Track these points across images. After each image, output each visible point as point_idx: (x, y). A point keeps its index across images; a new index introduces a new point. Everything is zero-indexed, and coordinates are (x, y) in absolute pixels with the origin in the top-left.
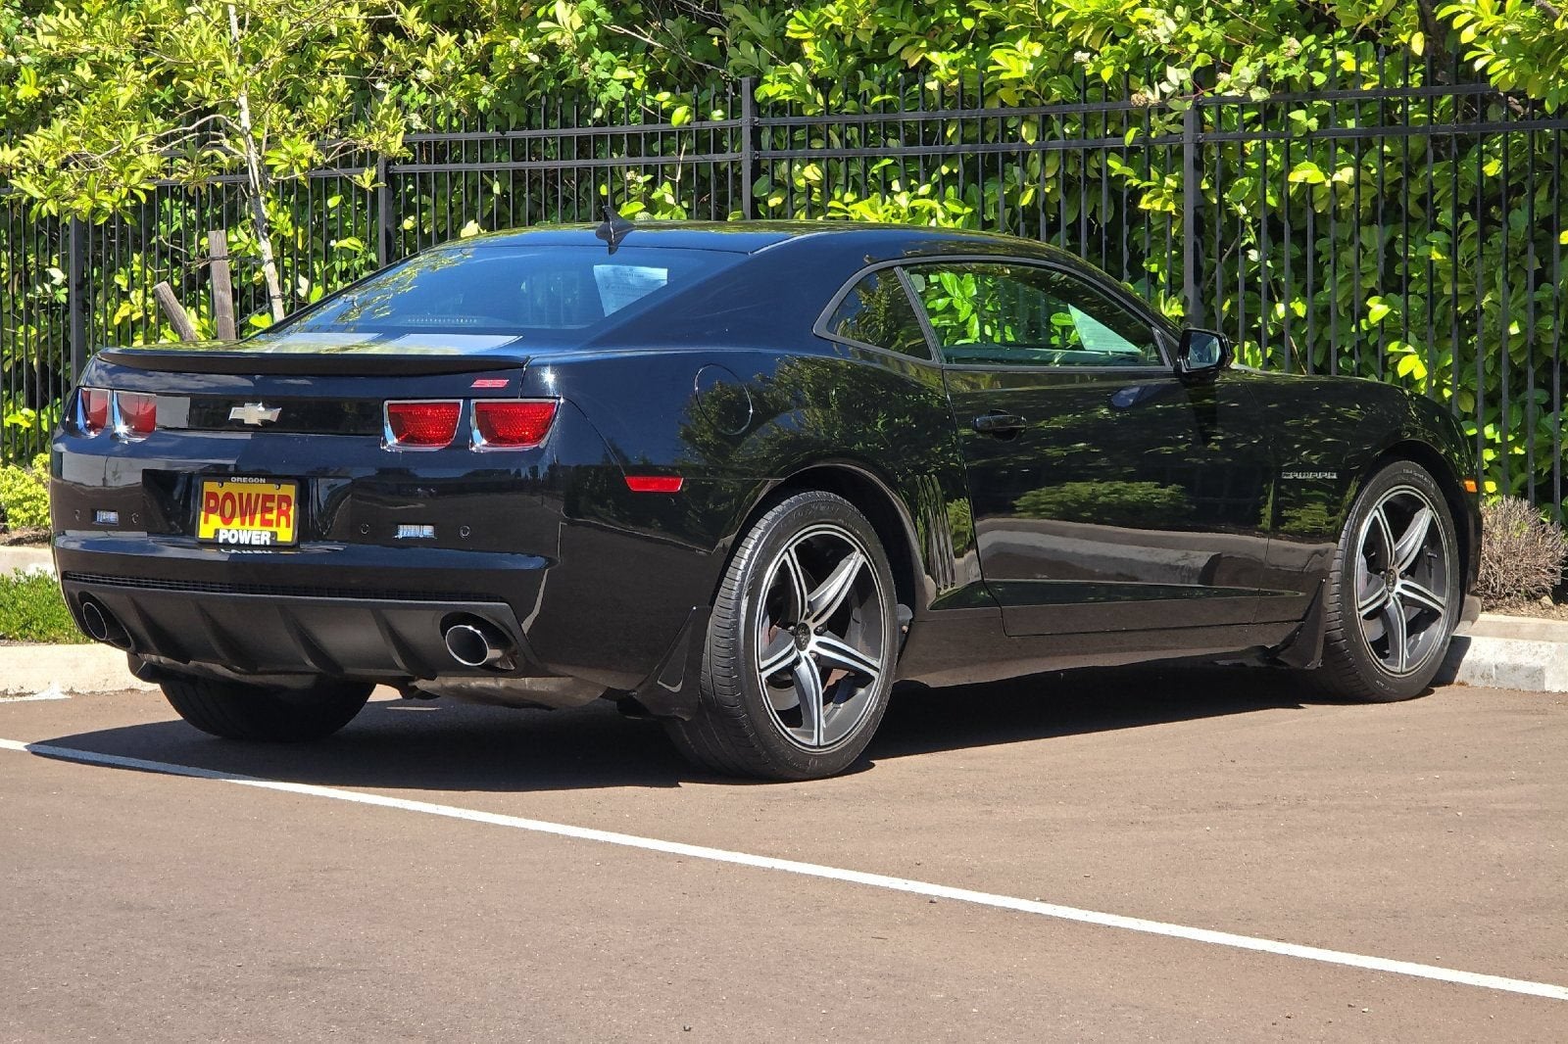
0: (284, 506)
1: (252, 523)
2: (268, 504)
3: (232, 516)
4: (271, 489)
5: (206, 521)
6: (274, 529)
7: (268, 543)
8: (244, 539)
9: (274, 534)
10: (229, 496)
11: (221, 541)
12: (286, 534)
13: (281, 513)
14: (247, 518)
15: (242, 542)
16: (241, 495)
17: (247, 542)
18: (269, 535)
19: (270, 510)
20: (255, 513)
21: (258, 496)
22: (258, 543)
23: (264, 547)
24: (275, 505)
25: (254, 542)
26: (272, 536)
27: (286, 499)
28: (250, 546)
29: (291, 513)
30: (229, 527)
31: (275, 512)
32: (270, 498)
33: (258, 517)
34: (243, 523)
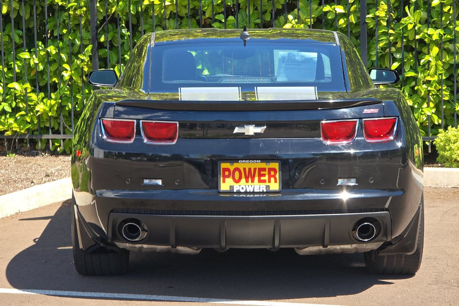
0: (272, 173)
1: (253, 181)
2: (262, 173)
3: (240, 178)
4: (263, 165)
5: (224, 182)
6: (267, 184)
7: (265, 191)
8: (250, 189)
9: (268, 187)
10: (237, 169)
11: (235, 191)
12: (275, 186)
13: (270, 177)
14: (250, 179)
15: (248, 191)
16: (245, 169)
17: (252, 191)
18: (265, 187)
19: (264, 175)
20: (254, 176)
21: (255, 169)
22: (258, 191)
23: (263, 193)
24: (266, 173)
25: (255, 191)
26: (266, 188)
27: (274, 170)
28: (254, 193)
29: (277, 176)
30: (239, 184)
31: (267, 176)
32: (264, 169)
33: (256, 179)
34: (247, 181)
